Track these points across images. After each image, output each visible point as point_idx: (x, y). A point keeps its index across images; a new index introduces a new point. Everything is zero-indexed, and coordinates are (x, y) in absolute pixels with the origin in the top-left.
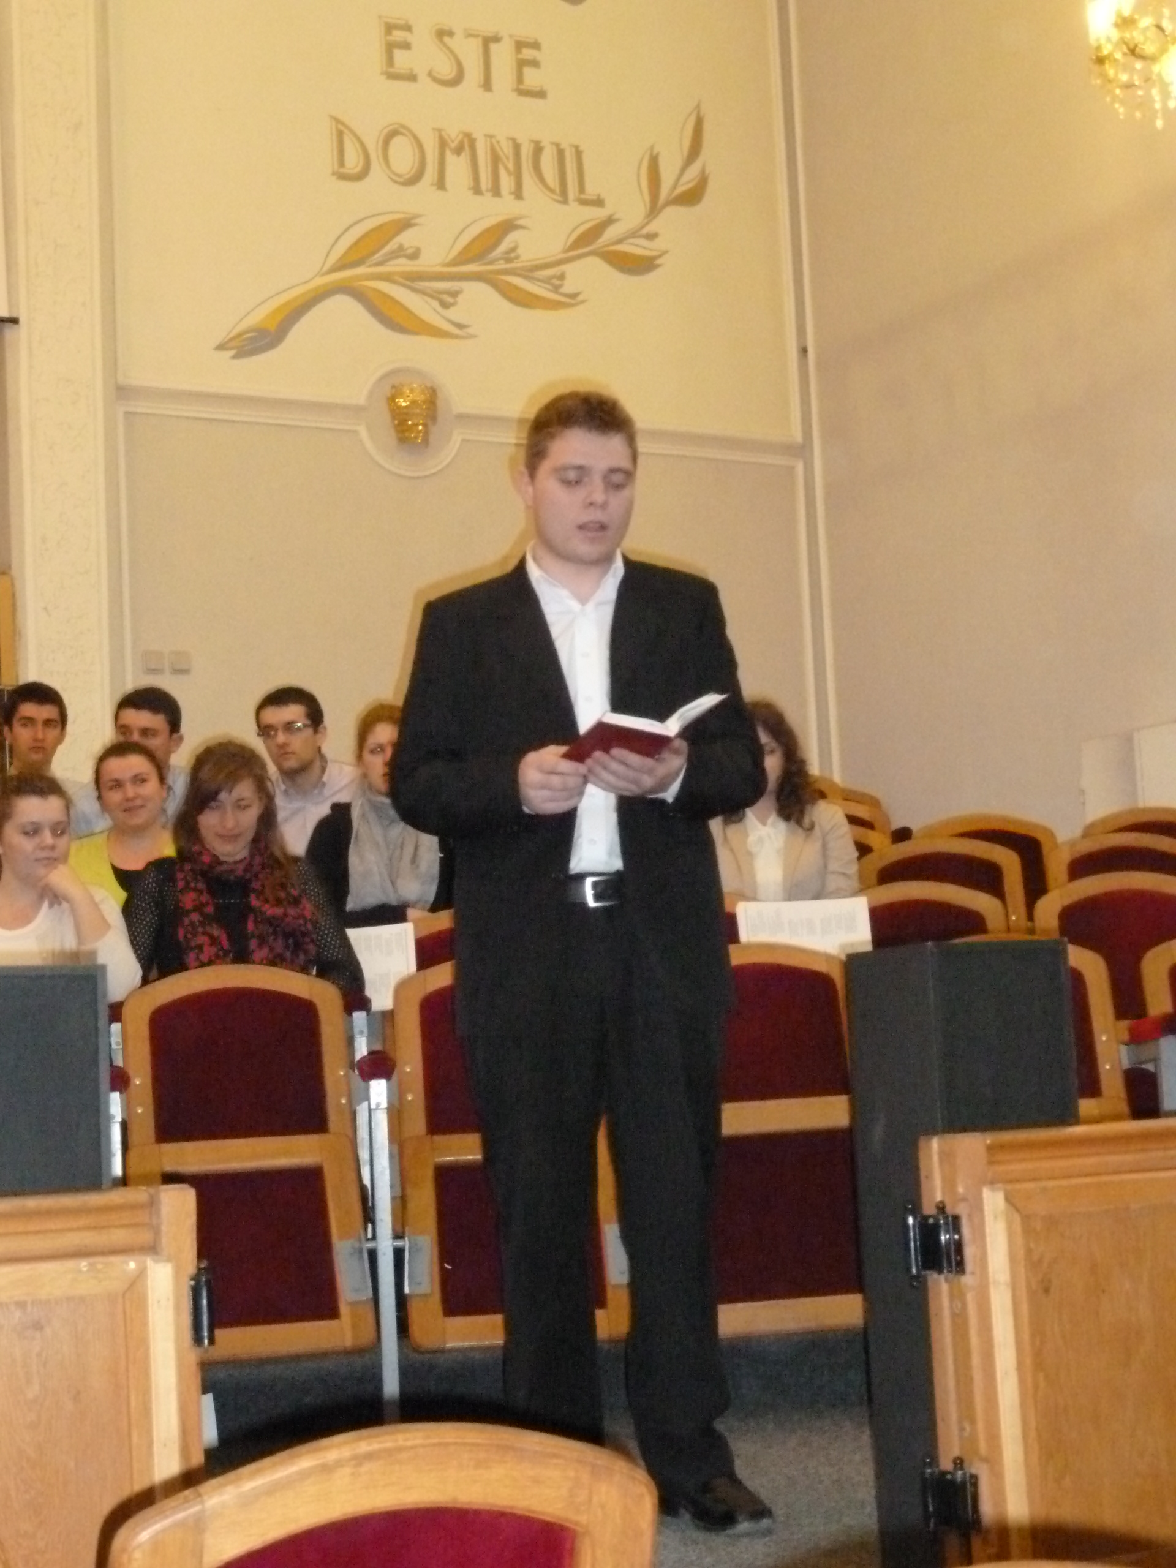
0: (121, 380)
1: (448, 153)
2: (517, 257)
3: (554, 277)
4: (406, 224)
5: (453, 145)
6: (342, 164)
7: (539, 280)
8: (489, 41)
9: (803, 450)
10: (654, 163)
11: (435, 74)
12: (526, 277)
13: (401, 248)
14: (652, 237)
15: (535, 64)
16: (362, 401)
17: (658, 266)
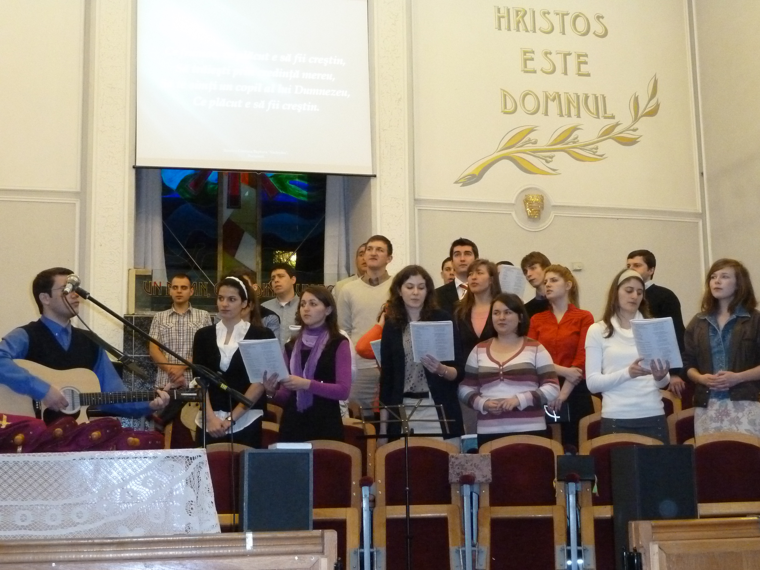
0: (417, 197)
1: (549, 101)
2: (578, 141)
3: (593, 148)
4: (532, 130)
5: (551, 98)
6: (506, 108)
7: (586, 150)
8: (566, 55)
9: (702, 216)
10: (636, 99)
11: (543, 69)
12: (581, 149)
13: (530, 140)
14: (635, 130)
15: (586, 63)
16: (513, 202)
17: (639, 141)
